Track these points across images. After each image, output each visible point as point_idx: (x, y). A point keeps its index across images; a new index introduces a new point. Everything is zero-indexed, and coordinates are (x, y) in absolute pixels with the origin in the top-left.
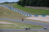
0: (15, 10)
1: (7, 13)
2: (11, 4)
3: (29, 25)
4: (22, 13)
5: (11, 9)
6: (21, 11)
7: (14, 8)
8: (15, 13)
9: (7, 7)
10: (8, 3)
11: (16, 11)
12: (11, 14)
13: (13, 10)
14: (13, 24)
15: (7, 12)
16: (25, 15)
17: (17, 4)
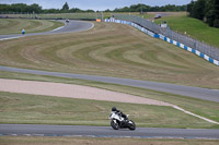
0: (175, 43)
1: (141, 56)
4: (207, 57)
5: (157, 36)
6: (204, 45)
7: (173, 34)
8: (175, 57)
9: (143, 29)
10: (144, 11)
11: (182, 46)
13: (168, 40)
15: (140, 52)
17: (185, 13)
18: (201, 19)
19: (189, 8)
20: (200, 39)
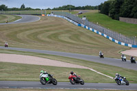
0: (91, 29)
1: (70, 38)
2: (80, 11)
3: (131, 71)
4: (111, 38)
5: (80, 25)
6: (109, 31)
7: (90, 24)
8: (91, 38)
9: (71, 21)
10: (72, 9)
11: (95, 31)
12: (82, 39)
13: (87, 28)
14: (86, 68)
15: (69, 35)
16: (120, 43)
17: (97, 11)
18: (107, 14)
19: (100, 7)
20: (107, 27)
